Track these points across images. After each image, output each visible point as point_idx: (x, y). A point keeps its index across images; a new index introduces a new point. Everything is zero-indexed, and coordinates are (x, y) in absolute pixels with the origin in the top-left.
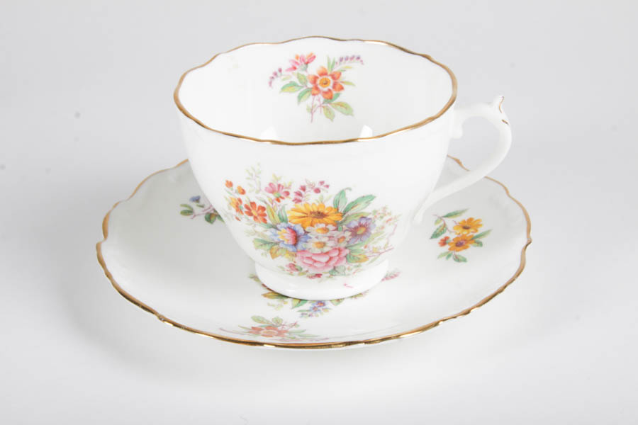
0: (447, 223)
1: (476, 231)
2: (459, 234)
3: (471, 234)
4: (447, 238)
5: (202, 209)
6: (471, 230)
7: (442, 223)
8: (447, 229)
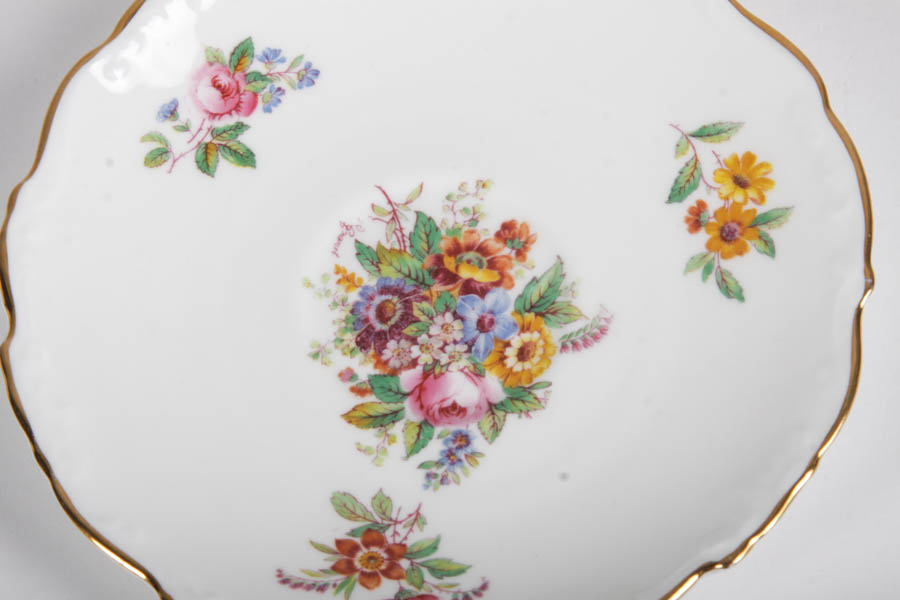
0: (701, 158)
1: (762, 199)
2: (727, 199)
3: (750, 205)
4: (701, 206)
5: (187, 136)
6: (752, 193)
7: (690, 154)
8: (701, 176)
